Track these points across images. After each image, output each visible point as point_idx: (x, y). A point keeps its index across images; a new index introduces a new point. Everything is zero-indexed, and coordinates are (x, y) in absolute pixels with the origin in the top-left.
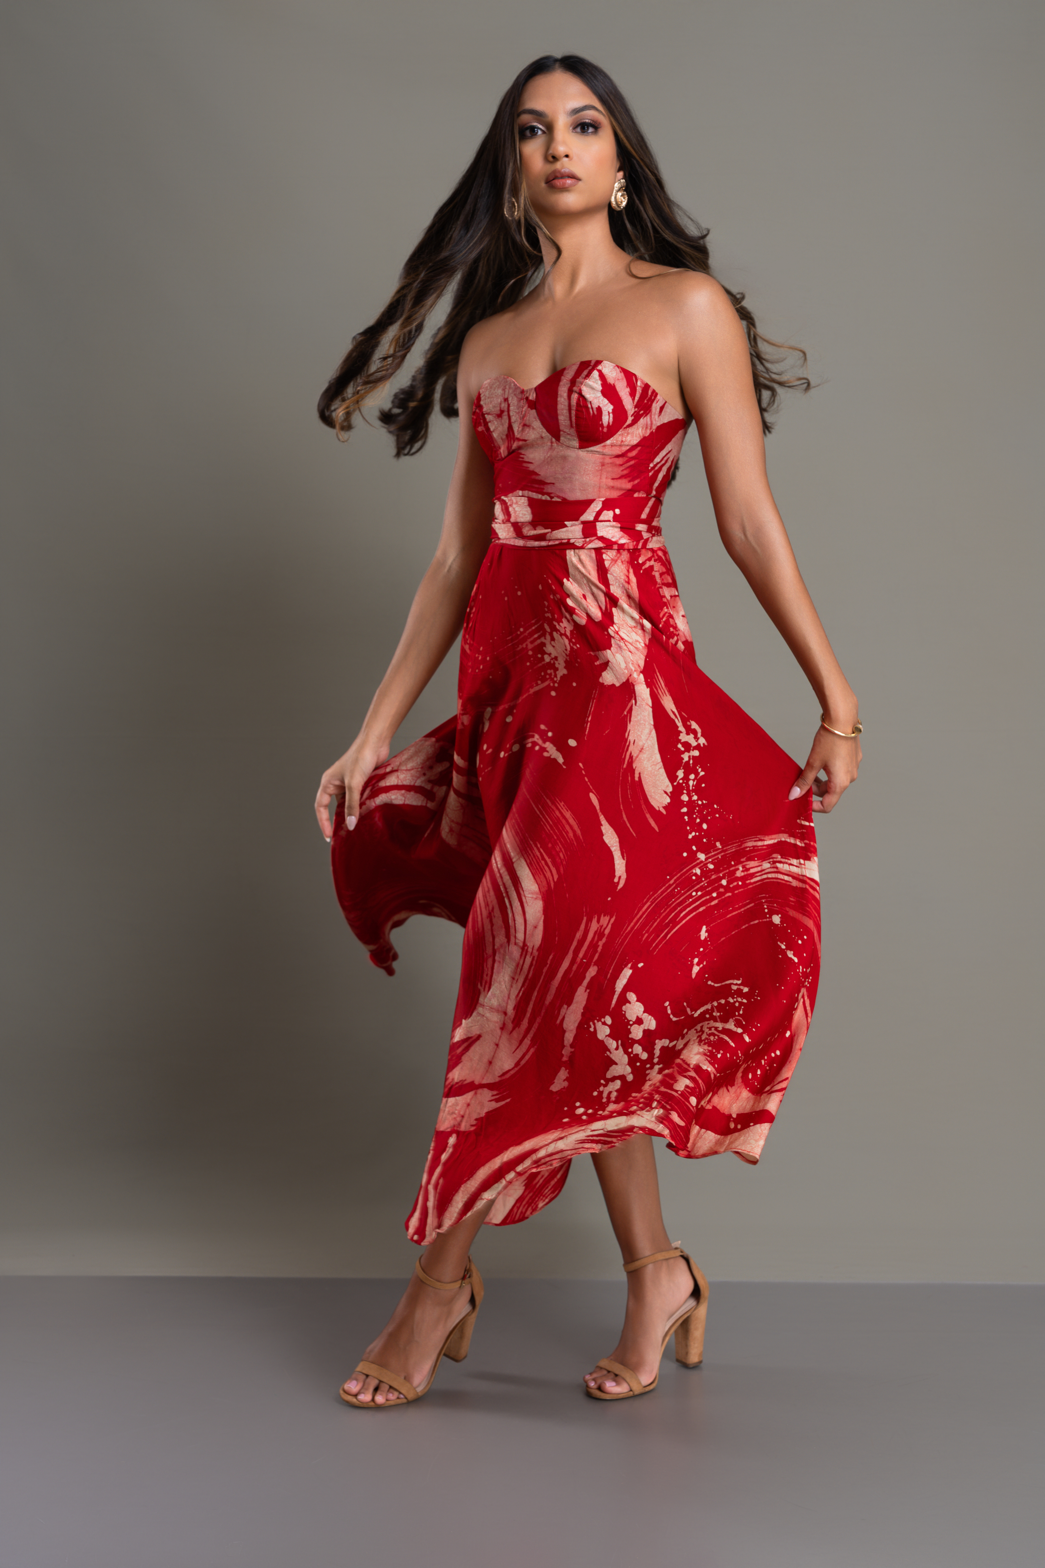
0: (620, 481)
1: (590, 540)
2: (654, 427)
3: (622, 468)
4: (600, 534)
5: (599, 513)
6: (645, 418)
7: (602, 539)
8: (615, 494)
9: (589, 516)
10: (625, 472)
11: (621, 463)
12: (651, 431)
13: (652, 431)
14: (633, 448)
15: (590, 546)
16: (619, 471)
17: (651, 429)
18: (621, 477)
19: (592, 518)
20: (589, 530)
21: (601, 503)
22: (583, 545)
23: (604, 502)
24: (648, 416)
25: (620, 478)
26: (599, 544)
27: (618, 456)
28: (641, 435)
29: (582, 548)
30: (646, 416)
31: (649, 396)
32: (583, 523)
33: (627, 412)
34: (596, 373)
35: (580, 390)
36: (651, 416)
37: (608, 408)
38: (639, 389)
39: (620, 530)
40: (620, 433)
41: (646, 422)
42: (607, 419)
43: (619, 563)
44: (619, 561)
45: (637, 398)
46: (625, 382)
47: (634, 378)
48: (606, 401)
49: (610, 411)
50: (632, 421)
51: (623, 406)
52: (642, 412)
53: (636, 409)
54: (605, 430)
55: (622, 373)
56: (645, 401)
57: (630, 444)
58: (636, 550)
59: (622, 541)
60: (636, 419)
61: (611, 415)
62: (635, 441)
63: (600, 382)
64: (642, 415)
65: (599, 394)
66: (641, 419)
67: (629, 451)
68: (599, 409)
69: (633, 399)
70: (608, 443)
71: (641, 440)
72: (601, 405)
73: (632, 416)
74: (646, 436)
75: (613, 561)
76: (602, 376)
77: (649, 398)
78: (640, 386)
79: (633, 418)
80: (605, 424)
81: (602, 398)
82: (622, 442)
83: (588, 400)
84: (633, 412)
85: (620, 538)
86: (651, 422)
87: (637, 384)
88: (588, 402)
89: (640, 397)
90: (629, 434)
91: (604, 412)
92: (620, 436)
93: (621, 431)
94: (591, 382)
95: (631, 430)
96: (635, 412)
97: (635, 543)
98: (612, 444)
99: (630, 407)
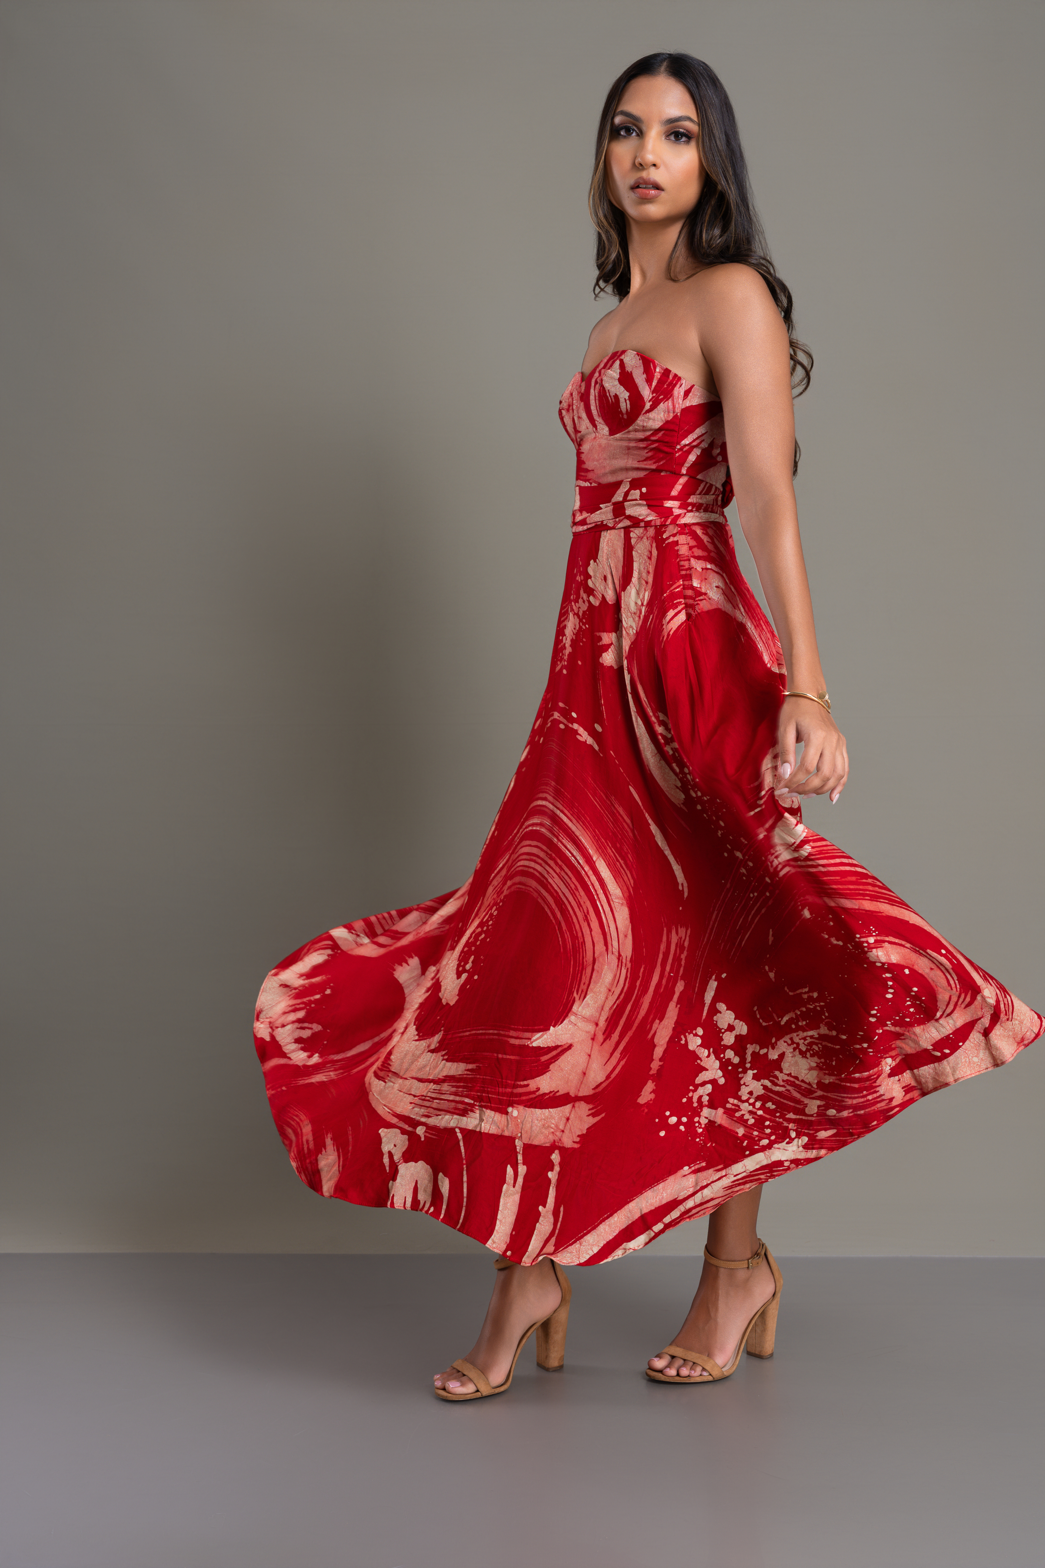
0: (645, 463)
1: (619, 520)
2: (678, 411)
3: (646, 451)
4: (628, 512)
5: (627, 494)
6: (666, 402)
7: (630, 518)
8: (641, 474)
9: (618, 497)
10: (650, 454)
11: (645, 446)
13: (676, 415)
14: (657, 431)
15: (620, 525)
16: (645, 454)
17: (674, 412)
18: (647, 459)
19: (621, 499)
20: (619, 510)
21: (628, 483)
22: (615, 525)
23: (630, 482)
24: (670, 401)
25: (645, 460)
26: (627, 523)
27: (641, 440)
28: (663, 419)
29: (613, 528)
30: (668, 400)
31: (669, 381)
32: (614, 504)
33: (643, 398)
34: (618, 363)
35: (602, 380)
36: (673, 400)
37: (624, 395)
38: (657, 375)
39: (647, 508)
40: (641, 418)
41: (668, 406)
42: (625, 406)
43: (645, 539)
44: (645, 538)
45: (654, 383)
46: (642, 369)
47: (652, 365)
48: (622, 388)
49: (627, 398)
50: (651, 406)
51: (639, 392)
52: (662, 397)
53: (654, 395)
54: (625, 416)
55: (641, 361)
56: (665, 386)
57: (653, 427)
58: (664, 525)
59: (649, 519)
60: (655, 404)
61: (628, 401)
62: (657, 425)
63: (618, 371)
64: (662, 400)
65: (617, 383)
66: (662, 404)
67: (652, 435)
68: (616, 397)
69: (650, 385)
70: (631, 428)
71: (664, 424)
72: (618, 393)
73: (649, 402)
74: (669, 419)
75: (640, 538)
76: (622, 365)
77: (669, 383)
78: (659, 372)
79: (651, 403)
80: (624, 410)
81: (619, 385)
82: (643, 426)
83: (606, 389)
84: (650, 398)
85: (647, 515)
86: (673, 406)
87: (655, 370)
88: (607, 391)
89: (658, 383)
90: (649, 419)
91: (620, 399)
92: (641, 421)
93: (641, 416)
94: (611, 372)
95: (652, 415)
96: (653, 397)
97: (663, 519)
98: (636, 429)
99: (646, 393)
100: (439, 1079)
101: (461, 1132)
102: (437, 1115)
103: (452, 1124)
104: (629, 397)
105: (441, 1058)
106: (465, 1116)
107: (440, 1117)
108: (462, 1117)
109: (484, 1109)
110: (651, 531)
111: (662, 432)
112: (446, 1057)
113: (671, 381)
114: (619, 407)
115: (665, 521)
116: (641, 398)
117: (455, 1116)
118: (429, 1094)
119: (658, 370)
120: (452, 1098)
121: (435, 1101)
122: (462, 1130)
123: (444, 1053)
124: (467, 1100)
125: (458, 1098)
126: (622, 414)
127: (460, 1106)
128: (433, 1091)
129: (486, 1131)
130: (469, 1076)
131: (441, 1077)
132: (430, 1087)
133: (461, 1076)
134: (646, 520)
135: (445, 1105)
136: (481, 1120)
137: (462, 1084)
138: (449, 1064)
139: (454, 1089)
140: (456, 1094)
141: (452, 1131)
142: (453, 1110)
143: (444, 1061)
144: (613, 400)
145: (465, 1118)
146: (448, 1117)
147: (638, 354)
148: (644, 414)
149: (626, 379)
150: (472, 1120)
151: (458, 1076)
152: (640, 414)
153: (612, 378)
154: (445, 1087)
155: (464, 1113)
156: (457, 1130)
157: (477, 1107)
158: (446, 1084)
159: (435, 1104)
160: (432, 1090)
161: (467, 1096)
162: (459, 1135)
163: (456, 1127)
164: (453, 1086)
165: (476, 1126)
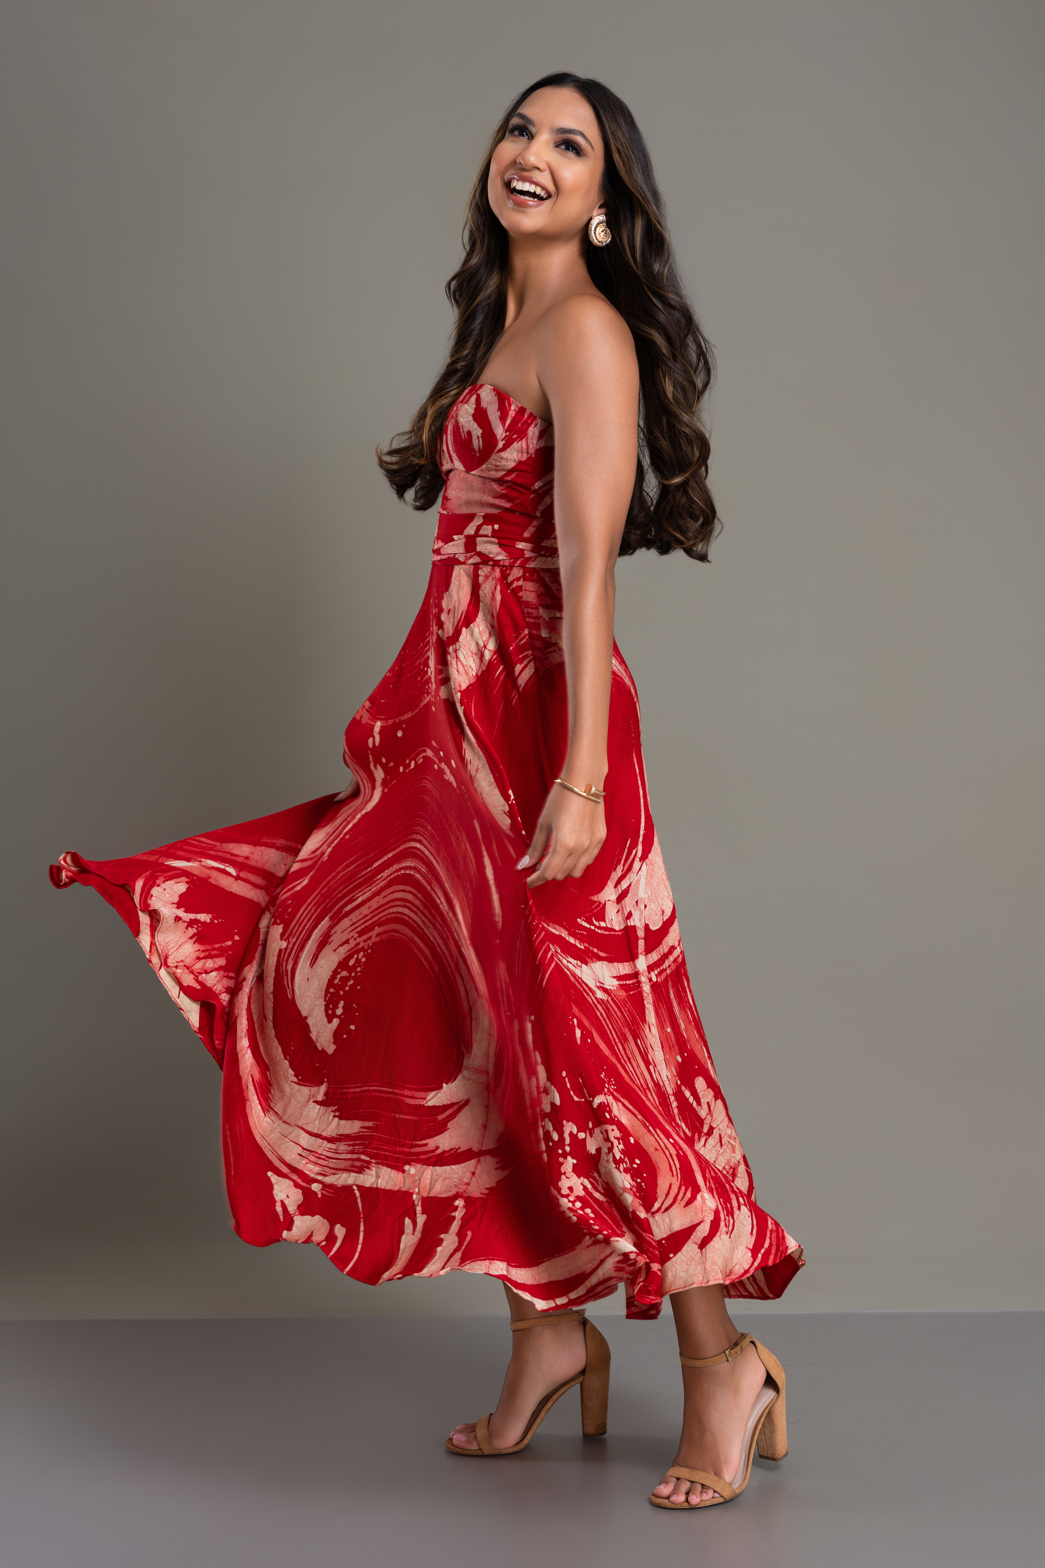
0: (499, 500)
1: (470, 556)
2: (532, 451)
4: (479, 548)
5: (479, 529)
6: (520, 442)
7: (480, 554)
8: (495, 511)
9: (470, 530)
10: (506, 491)
12: (529, 455)
13: (531, 456)
14: (509, 471)
15: (469, 561)
16: (500, 490)
17: (528, 453)
18: (502, 496)
19: (472, 533)
20: (469, 545)
21: (481, 518)
22: (465, 560)
23: (484, 517)
24: (524, 441)
25: (499, 497)
26: (477, 559)
27: (495, 479)
28: (517, 459)
29: (463, 563)
30: (521, 439)
31: (524, 420)
32: (466, 537)
33: (496, 436)
34: (474, 397)
35: (457, 416)
36: (527, 440)
37: (477, 431)
38: (512, 414)
39: (498, 546)
40: (493, 456)
41: (521, 445)
42: (477, 443)
43: (490, 580)
44: (491, 577)
45: (508, 422)
46: (496, 406)
47: (506, 402)
48: (476, 425)
49: (480, 435)
50: (504, 445)
51: (492, 430)
52: (516, 436)
53: (508, 434)
54: (478, 454)
55: (496, 397)
56: (520, 425)
57: (506, 468)
58: (511, 567)
59: (499, 558)
60: (508, 443)
61: (480, 439)
62: (511, 465)
63: (474, 406)
64: (515, 440)
65: (471, 418)
66: (515, 443)
67: (505, 475)
68: (469, 433)
69: (504, 424)
70: (484, 466)
71: (517, 464)
72: (471, 430)
73: (502, 440)
74: (523, 460)
75: (487, 577)
76: (478, 400)
77: (524, 422)
78: (514, 410)
79: (504, 442)
80: (476, 448)
81: (473, 422)
82: (496, 466)
83: (460, 425)
84: (503, 436)
85: (498, 554)
86: (527, 446)
87: (510, 408)
88: (461, 427)
89: (512, 421)
90: (502, 458)
91: (473, 436)
92: (493, 460)
93: (493, 455)
94: (467, 407)
95: (504, 454)
96: (506, 436)
97: (512, 560)
98: (489, 468)
99: (500, 431)
100: (333, 1137)
101: (358, 1190)
102: (334, 1174)
103: (350, 1181)
104: (481, 434)
105: (332, 1114)
106: (362, 1173)
107: (337, 1176)
108: (358, 1175)
109: (380, 1166)
110: (497, 572)
111: (516, 473)
112: (337, 1114)
113: (526, 420)
114: (471, 444)
115: (515, 562)
116: (494, 436)
117: (352, 1174)
118: (325, 1153)
119: (513, 408)
120: (349, 1156)
121: (330, 1160)
122: (360, 1188)
123: (334, 1108)
124: (363, 1157)
125: (355, 1156)
126: (475, 452)
127: (358, 1164)
128: (328, 1150)
129: (383, 1187)
130: (364, 1134)
131: (335, 1136)
132: (324, 1145)
133: (357, 1134)
134: (495, 559)
135: (342, 1164)
136: (378, 1177)
137: (358, 1142)
138: (343, 1122)
139: (351, 1148)
140: (352, 1152)
141: (348, 1189)
142: (350, 1168)
143: (336, 1119)
144: (466, 437)
145: (361, 1175)
146: (345, 1175)
147: (494, 390)
148: (496, 453)
149: (480, 416)
150: (369, 1177)
151: (353, 1135)
152: (493, 453)
153: (467, 412)
154: (342, 1147)
155: (360, 1170)
156: (355, 1188)
157: (373, 1165)
158: (342, 1143)
159: (332, 1163)
160: (326, 1149)
161: (363, 1153)
162: (357, 1193)
163: (354, 1185)
164: (349, 1145)
165: (373, 1184)
